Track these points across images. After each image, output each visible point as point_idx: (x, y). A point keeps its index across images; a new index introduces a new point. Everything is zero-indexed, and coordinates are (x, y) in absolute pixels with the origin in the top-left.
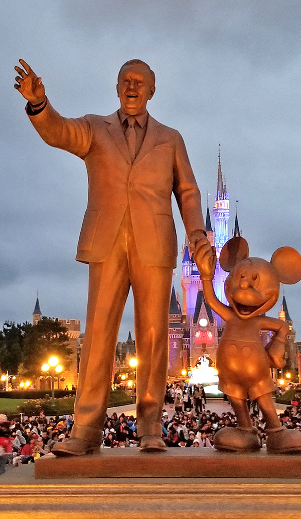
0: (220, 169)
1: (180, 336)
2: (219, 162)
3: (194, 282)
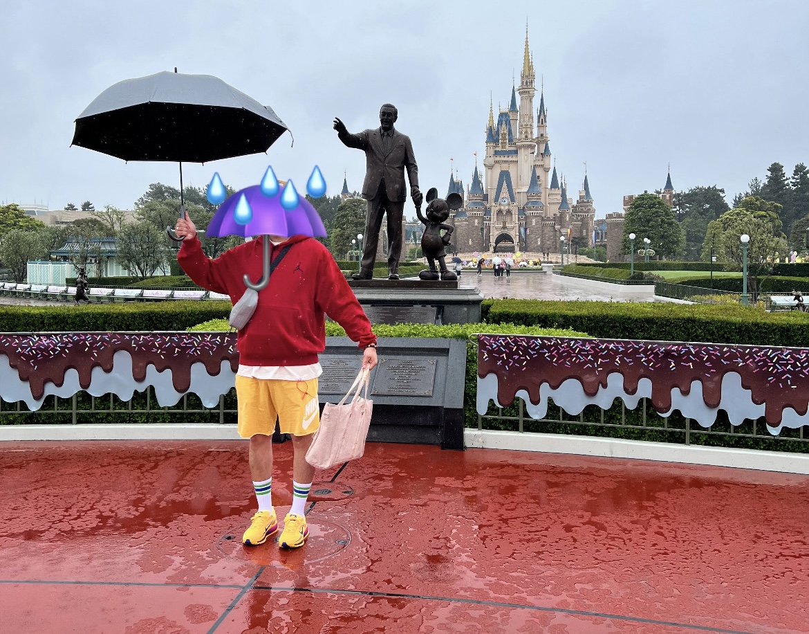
0: (527, 45)
1: (481, 213)
2: (527, 38)
3: (496, 162)
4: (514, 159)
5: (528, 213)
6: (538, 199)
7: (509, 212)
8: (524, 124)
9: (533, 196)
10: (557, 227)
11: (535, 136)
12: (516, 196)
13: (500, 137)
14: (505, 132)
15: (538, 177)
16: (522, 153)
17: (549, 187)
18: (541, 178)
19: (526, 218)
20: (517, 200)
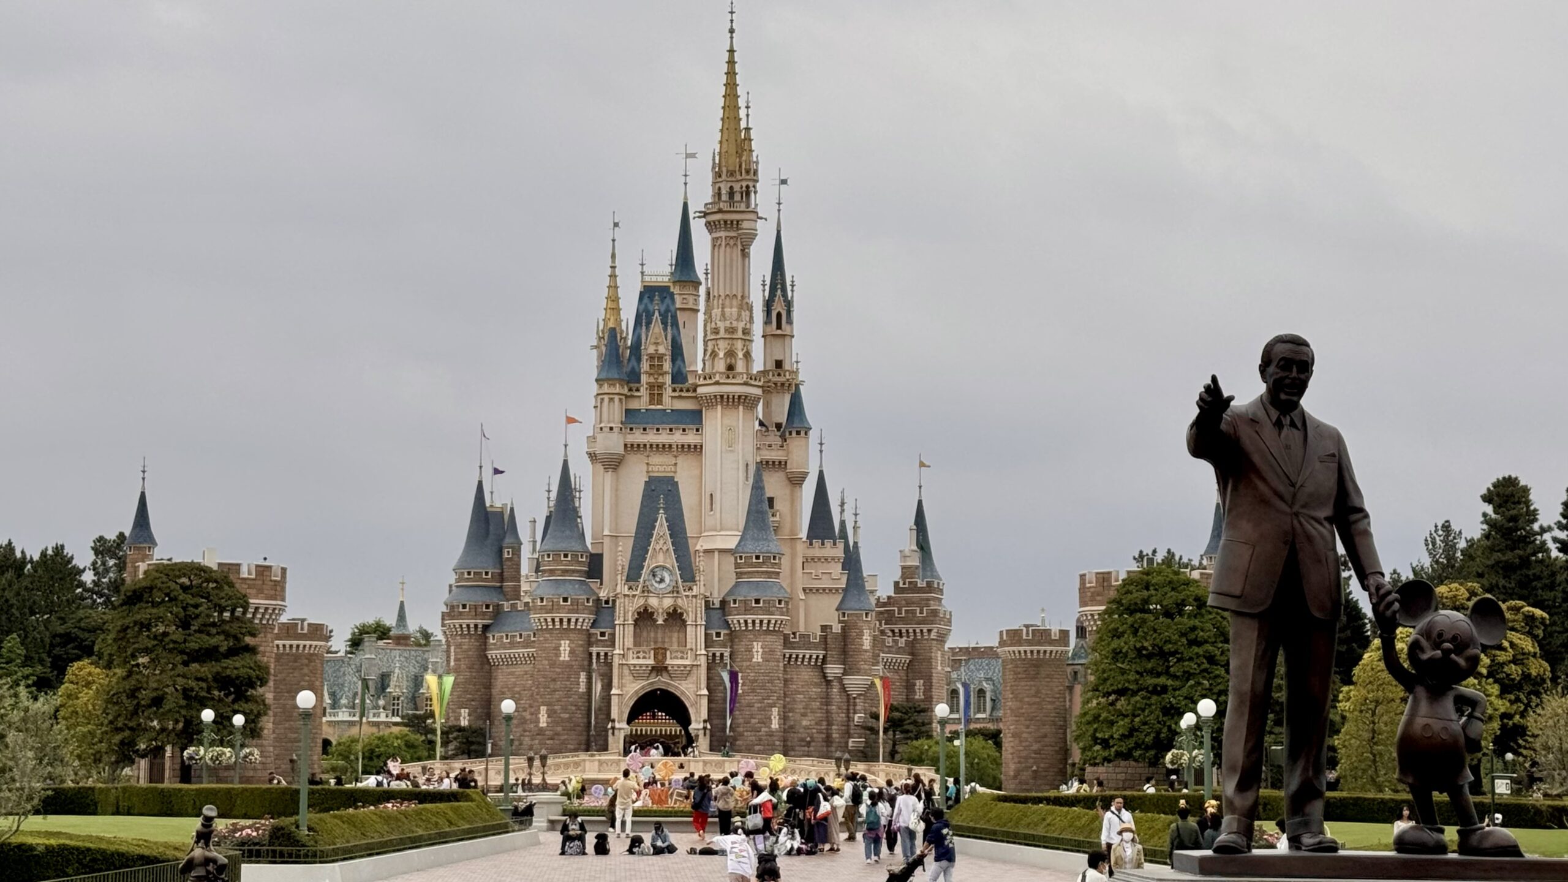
0: (731, 73)
1: (584, 619)
2: (731, 51)
3: (632, 448)
4: (691, 438)
5: (736, 619)
6: (769, 574)
7: (676, 617)
8: (721, 325)
9: (753, 565)
10: (834, 670)
11: (758, 366)
12: (700, 563)
13: (645, 366)
14: (662, 350)
15: (771, 500)
16: (715, 422)
17: (803, 534)
18: (777, 505)
19: (733, 636)
20: (701, 578)
